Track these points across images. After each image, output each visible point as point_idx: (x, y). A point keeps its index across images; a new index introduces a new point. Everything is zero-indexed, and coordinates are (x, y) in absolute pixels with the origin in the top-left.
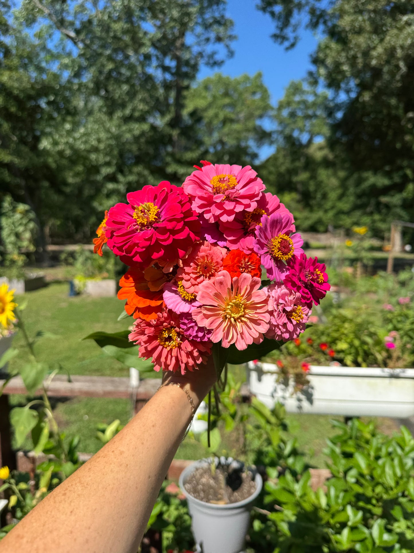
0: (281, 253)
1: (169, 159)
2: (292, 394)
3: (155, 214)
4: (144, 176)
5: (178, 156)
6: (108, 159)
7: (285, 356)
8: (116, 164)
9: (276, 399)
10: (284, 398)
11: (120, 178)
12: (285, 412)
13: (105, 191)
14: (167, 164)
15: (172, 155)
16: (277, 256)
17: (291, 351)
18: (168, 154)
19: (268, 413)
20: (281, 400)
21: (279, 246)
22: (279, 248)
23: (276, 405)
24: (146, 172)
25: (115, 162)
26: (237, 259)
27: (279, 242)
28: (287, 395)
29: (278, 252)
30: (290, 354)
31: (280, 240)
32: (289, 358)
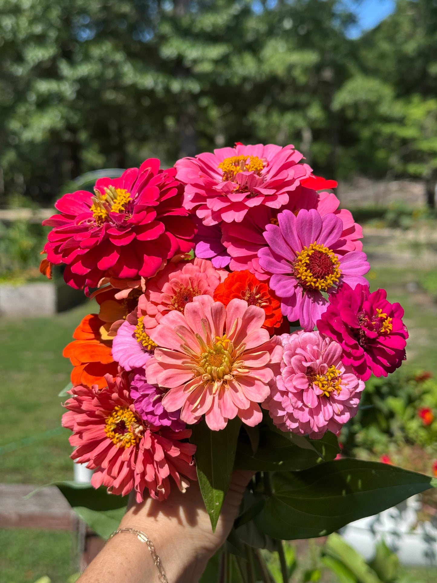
0: (311, 274)
1: (166, 29)
2: (413, 528)
3: (122, 203)
4: (114, 65)
5: (185, 21)
6: (38, 29)
7: (398, 445)
8: (57, 40)
9: (379, 537)
10: (395, 534)
11: (65, 69)
12: (397, 564)
13: (33, 97)
14: (163, 39)
15: (173, 20)
16: (303, 278)
17: (412, 435)
18: (164, 17)
19: (361, 568)
20: (389, 540)
21: (308, 262)
22: (307, 265)
23: (377, 550)
24: (119, 57)
25: (53, 34)
26: (237, 285)
27: (308, 255)
28: (403, 528)
29: (306, 271)
30: (409, 441)
31: (311, 252)
32: (407, 451)
